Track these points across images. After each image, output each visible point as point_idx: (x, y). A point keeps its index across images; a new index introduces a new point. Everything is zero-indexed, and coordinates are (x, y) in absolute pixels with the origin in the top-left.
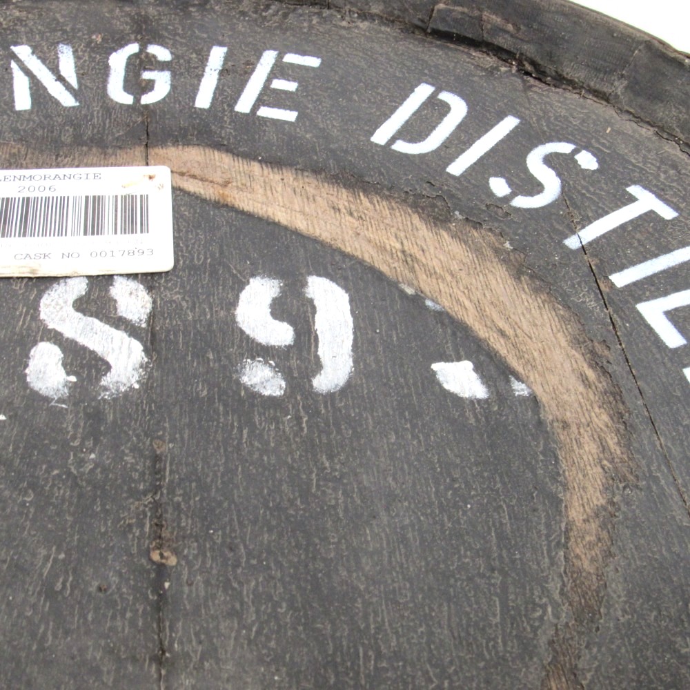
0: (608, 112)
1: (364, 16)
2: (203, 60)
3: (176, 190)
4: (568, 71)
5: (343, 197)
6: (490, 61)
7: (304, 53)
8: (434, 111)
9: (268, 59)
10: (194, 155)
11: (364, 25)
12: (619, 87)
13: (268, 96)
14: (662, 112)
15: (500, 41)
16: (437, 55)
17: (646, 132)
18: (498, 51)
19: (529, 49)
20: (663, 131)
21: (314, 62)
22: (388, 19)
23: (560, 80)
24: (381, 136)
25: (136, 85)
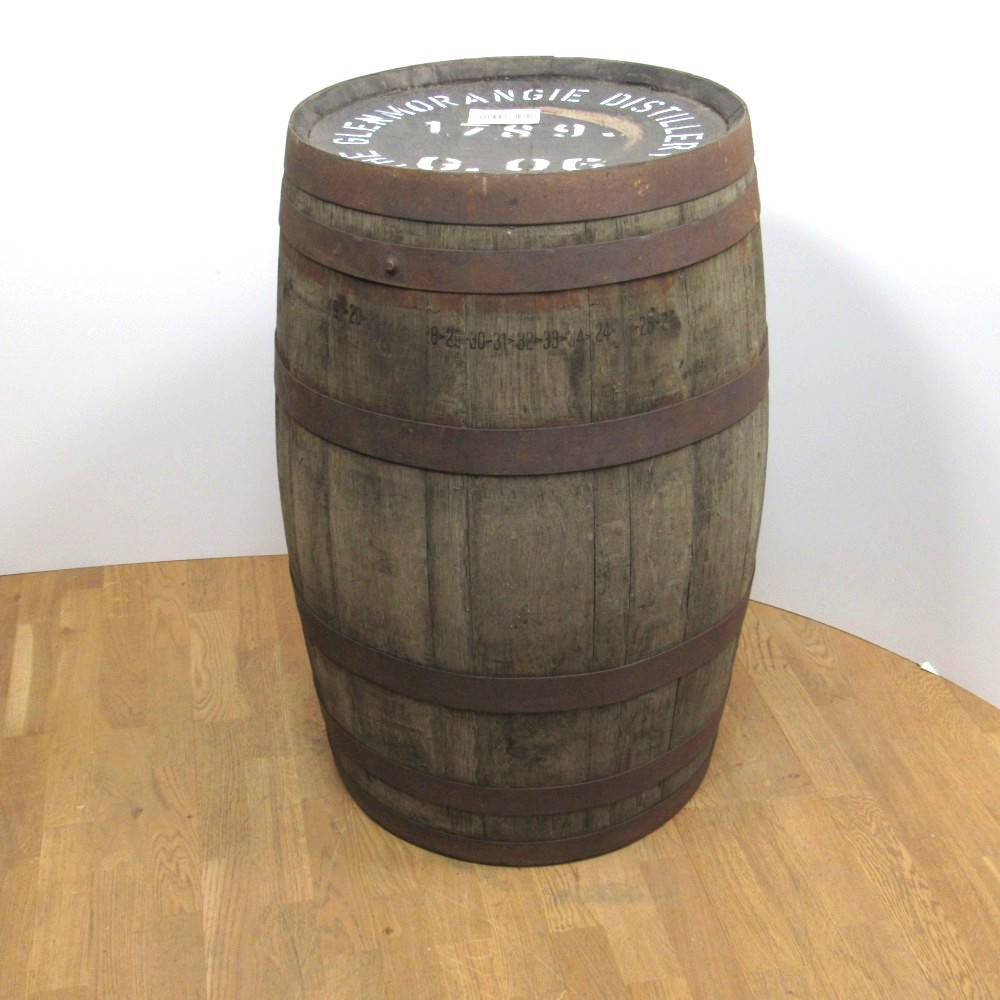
0: (673, 95)
1: (607, 80)
2: (553, 92)
3: (542, 115)
4: (666, 87)
5: (588, 113)
6: (642, 88)
7: (584, 89)
8: (622, 97)
9: (574, 91)
10: (548, 108)
11: (606, 83)
12: (678, 88)
13: (571, 97)
14: (688, 92)
15: (647, 82)
16: (627, 88)
17: (684, 98)
18: (646, 85)
19: (656, 83)
20: (688, 96)
21: (587, 91)
22: (613, 81)
23: (663, 90)
24: (602, 103)
25: (531, 95)
